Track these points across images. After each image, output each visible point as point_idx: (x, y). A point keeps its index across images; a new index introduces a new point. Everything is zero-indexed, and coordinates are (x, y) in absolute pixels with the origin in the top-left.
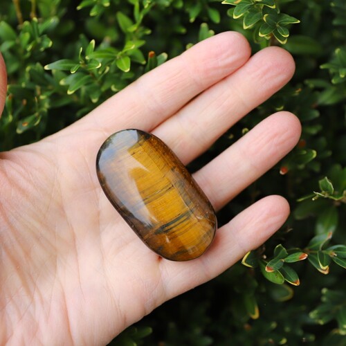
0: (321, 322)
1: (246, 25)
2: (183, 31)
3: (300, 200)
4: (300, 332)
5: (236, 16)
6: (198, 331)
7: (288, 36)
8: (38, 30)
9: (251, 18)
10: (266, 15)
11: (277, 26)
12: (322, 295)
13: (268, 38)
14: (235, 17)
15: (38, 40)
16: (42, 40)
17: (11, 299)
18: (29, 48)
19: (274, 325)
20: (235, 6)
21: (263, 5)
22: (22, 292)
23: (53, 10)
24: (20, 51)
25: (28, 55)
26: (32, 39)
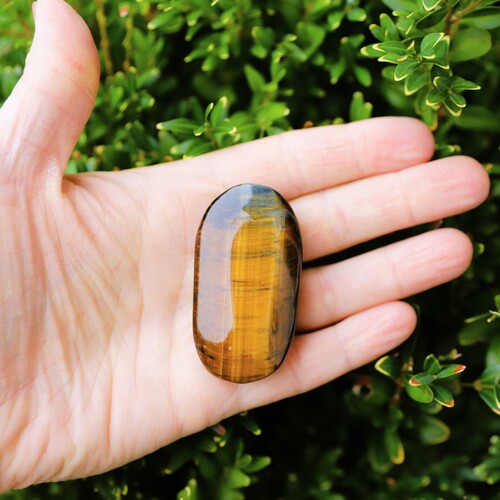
0: (491, 481)
1: (409, 89)
2: (321, 93)
3: (470, 320)
4: (459, 491)
5: (398, 77)
6: (326, 486)
7: (464, 106)
8: (135, 83)
9: (415, 80)
10: (436, 78)
11: (450, 92)
12: (490, 444)
13: (436, 108)
14: (396, 79)
15: (134, 97)
16: (140, 97)
17: (45, 372)
18: (124, 107)
19: (426, 481)
20: (396, 65)
21: (432, 64)
22: (61, 365)
23: (152, 60)
24: (109, 111)
25: (119, 116)
26: (126, 96)
